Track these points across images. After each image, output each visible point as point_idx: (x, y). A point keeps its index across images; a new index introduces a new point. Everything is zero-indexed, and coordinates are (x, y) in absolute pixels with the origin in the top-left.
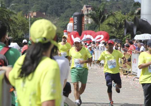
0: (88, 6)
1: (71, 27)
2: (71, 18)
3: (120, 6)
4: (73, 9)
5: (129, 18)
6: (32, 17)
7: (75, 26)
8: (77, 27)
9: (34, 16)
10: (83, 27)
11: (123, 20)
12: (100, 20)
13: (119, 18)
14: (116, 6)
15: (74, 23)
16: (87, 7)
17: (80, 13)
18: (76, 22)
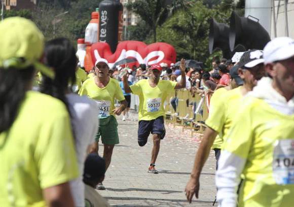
1: (93, 33)
2: (94, 13)
5: (219, 16)
6: (8, 8)
7: (102, 29)
8: (106, 33)
9: (12, 7)
10: (120, 32)
11: (207, 19)
12: (156, 19)
13: (197, 15)
15: (100, 23)
17: (115, 3)
18: (106, 21)
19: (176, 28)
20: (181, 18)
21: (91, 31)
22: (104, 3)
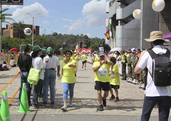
1: (77, 47)
2: (77, 44)
18: (80, 45)
19: (92, 47)
20: (92, 45)
22: (80, 42)
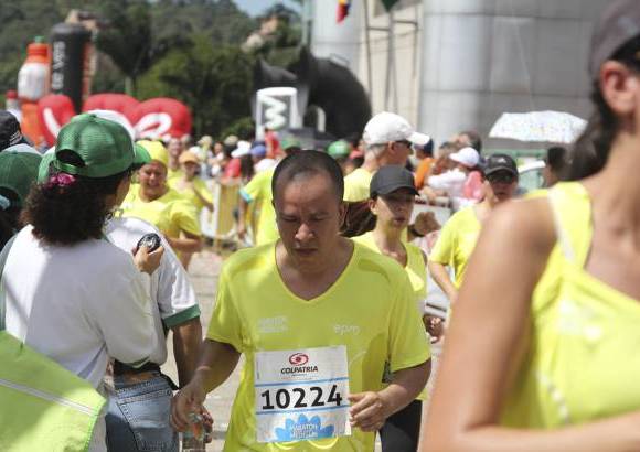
0: (85, 14)
1: (33, 82)
2: (32, 46)
3: (191, 20)
4: (32, 24)
7: (56, 75)
8: (65, 82)
10: (85, 80)
11: (219, 64)
14: (178, 22)
15: (52, 64)
16: (81, 18)
18: (62, 60)
21: (30, 77)
22: (60, 29)
